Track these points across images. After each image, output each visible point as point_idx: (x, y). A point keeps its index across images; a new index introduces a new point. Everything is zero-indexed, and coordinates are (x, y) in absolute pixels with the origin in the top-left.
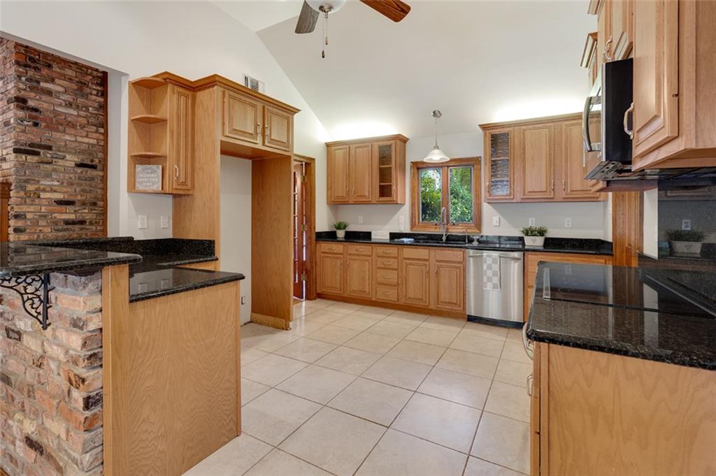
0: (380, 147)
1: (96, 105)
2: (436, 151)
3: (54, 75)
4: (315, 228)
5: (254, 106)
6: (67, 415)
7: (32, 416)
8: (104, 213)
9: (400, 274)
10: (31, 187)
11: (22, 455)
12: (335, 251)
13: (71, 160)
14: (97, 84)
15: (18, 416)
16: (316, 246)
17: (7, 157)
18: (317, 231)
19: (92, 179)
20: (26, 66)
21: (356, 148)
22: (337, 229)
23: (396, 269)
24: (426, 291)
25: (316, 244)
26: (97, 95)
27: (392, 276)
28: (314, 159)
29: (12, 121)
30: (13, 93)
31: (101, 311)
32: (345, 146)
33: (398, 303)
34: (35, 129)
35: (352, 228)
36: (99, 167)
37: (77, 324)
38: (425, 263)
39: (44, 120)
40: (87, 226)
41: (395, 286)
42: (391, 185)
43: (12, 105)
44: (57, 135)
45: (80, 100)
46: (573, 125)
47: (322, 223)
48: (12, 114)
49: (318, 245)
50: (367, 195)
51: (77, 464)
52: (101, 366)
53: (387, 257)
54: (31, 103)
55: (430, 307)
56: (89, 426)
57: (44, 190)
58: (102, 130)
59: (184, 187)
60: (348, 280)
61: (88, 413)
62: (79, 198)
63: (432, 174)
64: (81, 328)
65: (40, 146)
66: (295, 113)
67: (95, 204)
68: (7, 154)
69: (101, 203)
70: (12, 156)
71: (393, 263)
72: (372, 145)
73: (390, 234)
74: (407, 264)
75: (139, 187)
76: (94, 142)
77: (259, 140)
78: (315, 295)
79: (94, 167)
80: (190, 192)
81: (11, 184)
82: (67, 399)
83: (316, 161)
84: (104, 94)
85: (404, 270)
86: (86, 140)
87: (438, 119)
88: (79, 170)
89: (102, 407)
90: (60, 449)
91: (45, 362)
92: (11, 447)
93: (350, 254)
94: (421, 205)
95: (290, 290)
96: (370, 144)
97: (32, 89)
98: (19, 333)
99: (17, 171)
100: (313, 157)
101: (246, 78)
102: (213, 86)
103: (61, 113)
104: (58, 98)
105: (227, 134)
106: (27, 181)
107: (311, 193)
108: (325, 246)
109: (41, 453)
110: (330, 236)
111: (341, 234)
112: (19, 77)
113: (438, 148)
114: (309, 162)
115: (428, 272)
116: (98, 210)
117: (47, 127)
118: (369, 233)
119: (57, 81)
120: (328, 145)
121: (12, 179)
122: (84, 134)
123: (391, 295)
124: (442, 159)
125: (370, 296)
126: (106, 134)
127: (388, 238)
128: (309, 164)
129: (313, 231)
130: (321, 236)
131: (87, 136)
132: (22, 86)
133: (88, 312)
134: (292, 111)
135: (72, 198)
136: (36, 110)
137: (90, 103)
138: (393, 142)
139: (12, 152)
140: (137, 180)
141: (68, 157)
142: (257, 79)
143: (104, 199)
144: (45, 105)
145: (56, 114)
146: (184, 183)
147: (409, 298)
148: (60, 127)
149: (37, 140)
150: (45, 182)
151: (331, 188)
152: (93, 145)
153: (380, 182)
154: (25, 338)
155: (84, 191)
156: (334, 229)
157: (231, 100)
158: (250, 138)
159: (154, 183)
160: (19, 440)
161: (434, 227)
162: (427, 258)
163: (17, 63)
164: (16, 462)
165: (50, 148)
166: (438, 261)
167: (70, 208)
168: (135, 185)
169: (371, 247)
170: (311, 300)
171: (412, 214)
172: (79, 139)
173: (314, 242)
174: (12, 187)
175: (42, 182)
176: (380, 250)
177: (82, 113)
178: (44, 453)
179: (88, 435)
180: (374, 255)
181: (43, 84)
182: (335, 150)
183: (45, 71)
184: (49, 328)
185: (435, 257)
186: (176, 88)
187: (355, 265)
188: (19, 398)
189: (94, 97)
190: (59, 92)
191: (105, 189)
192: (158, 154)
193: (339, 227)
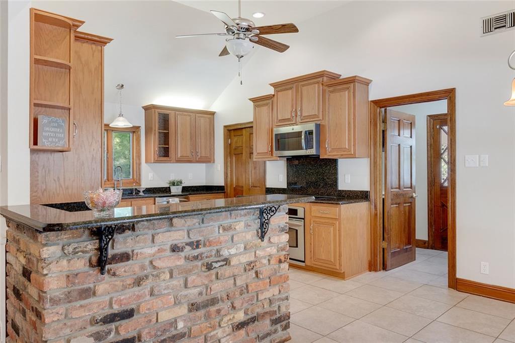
2: (121, 118)
15: (227, 318)
46: (201, 117)
159: (59, 139)
160: (226, 336)
184: (265, 240)
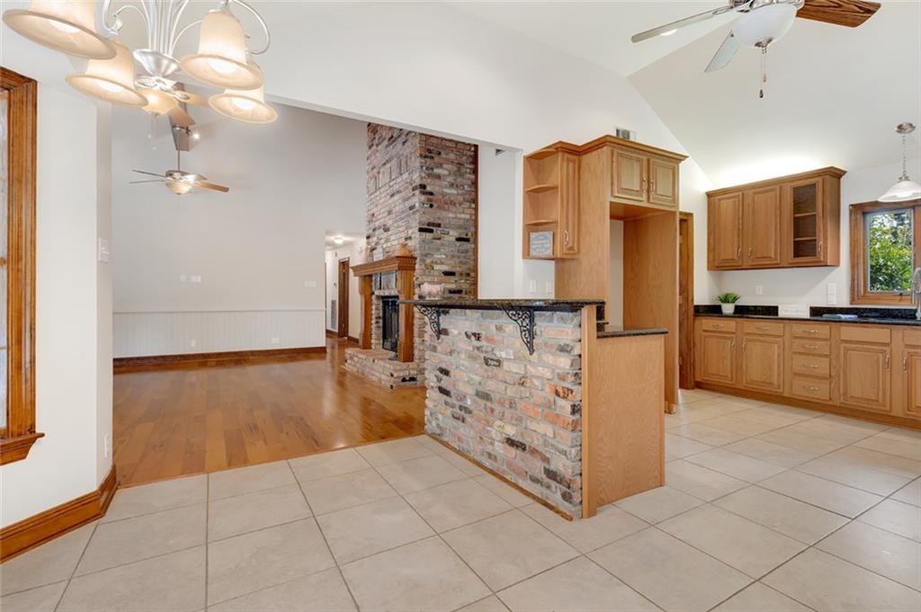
0: (796, 190)
1: (470, 183)
2: (904, 184)
3: (442, 162)
4: (693, 300)
5: (639, 160)
6: (554, 419)
7: (514, 422)
8: (475, 284)
9: (834, 362)
10: (428, 261)
11: (502, 452)
12: (724, 330)
13: (454, 234)
14: (471, 163)
15: (498, 423)
16: (694, 322)
17: (413, 236)
18: (695, 304)
19: (467, 251)
20: (425, 157)
21: (755, 193)
22: (723, 302)
23: (826, 356)
24: (884, 390)
25: (694, 320)
26: (470, 173)
27: (821, 366)
28: (691, 215)
29: (417, 205)
30: (418, 182)
31: (580, 341)
32: (737, 194)
33: (830, 403)
34: (431, 210)
35: (745, 301)
36: (472, 240)
37: (563, 349)
38: (884, 348)
39: (436, 201)
40: (463, 295)
41: (825, 378)
42: (815, 240)
43: (417, 192)
44: (444, 214)
45: (459, 180)
47: (703, 294)
48: (418, 199)
49: (697, 322)
50: (773, 256)
51: (565, 455)
52: (580, 384)
53: (810, 339)
54: (429, 189)
55: (894, 414)
56: (575, 427)
57: (436, 263)
58: (473, 206)
59: (571, 252)
60: (744, 368)
61: (573, 418)
62: (458, 269)
63: (884, 221)
64: (569, 352)
65: (434, 225)
66: (681, 160)
67: (468, 275)
68: (412, 233)
69: (472, 274)
70: (417, 235)
71: (821, 347)
72: (781, 187)
73: (811, 308)
74: (847, 349)
75: (533, 253)
76: (468, 217)
77: (644, 197)
78: (693, 384)
79: (467, 240)
80: (577, 257)
81: (416, 258)
82: (553, 407)
83: (694, 215)
84: (475, 172)
85: (842, 357)
86: (463, 216)
87: (907, 135)
88: (458, 243)
89: (581, 415)
90: (546, 443)
91: (528, 381)
92: (491, 447)
93: (748, 334)
94: (869, 270)
95: (674, 367)
96: (778, 187)
97: (429, 175)
98: (498, 361)
99: (421, 247)
100: (690, 212)
101: (618, 131)
102: (602, 147)
103: (446, 194)
104: (445, 180)
105: (617, 195)
106: (426, 255)
107: (688, 256)
108: (708, 323)
109: (524, 449)
110: (714, 310)
111: (728, 309)
112: (422, 167)
113: (907, 179)
114: (685, 218)
115: (889, 364)
116: (471, 280)
117: (439, 207)
118: (776, 308)
119: (445, 166)
120: (709, 195)
121: (417, 254)
122: (461, 211)
123: (820, 391)
124: (914, 194)
125: (781, 390)
126: (476, 209)
127: (809, 314)
128: (685, 220)
129: (690, 303)
130: (702, 311)
131: (463, 212)
132: (423, 175)
133: (574, 340)
134: (678, 159)
135: (453, 270)
136: (431, 194)
137: (465, 181)
138: (820, 179)
139: (417, 231)
140: (532, 246)
141: (451, 233)
142: (627, 129)
143: (475, 270)
144: (437, 189)
145: (444, 195)
146: (571, 248)
147: (852, 397)
148: (446, 206)
149: (432, 220)
150: (437, 256)
151: (714, 249)
152: (468, 220)
153: (795, 238)
154: (505, 365)
155: (461, 262)
156: (719, 303)
157: (620, 159)
158: (636, 195)
159: (546, 249)
160: (499, 441)
161: (899, 298)
162: (888, 341)
163: (421, 156)
164: (496, 457)
165: (439, 225)
166: (907, 346)
167: (452, 278)
168: (529, 252)
169: (782, 325)
170: (687, 388)
171: (853, 280)
172: (459, 216)
173: (692, 317)
174: (418, 261)
175: (435, 256)
176: (799, 329)
177: (460, 192)
178: (527, 448)
179: (575, 435)
180: (787, 335)
181: (436, 171)
182: (719, 200)
183: (437, 159)
184: (535, 354)
185: (903, 340)
186: (566, 154)
187: (756, 349)
188: (498, 409)
189: (468, 175)
190: (444, 175)
191: (476, 260)
192: (550, 221)
193: (726, 300)
